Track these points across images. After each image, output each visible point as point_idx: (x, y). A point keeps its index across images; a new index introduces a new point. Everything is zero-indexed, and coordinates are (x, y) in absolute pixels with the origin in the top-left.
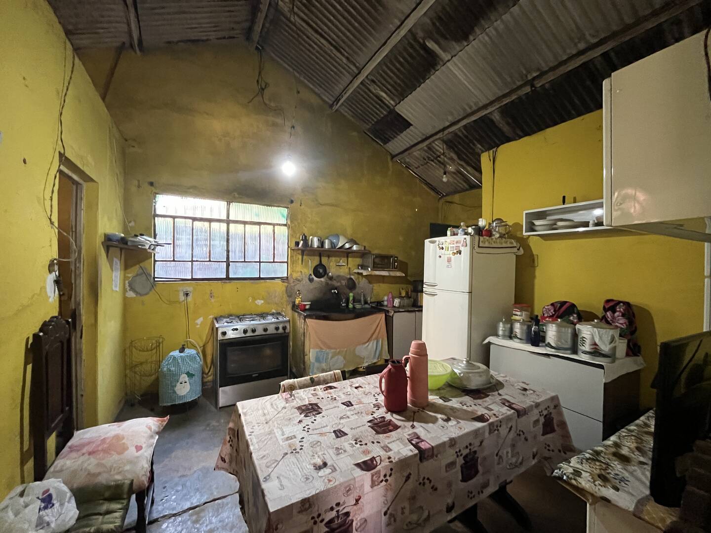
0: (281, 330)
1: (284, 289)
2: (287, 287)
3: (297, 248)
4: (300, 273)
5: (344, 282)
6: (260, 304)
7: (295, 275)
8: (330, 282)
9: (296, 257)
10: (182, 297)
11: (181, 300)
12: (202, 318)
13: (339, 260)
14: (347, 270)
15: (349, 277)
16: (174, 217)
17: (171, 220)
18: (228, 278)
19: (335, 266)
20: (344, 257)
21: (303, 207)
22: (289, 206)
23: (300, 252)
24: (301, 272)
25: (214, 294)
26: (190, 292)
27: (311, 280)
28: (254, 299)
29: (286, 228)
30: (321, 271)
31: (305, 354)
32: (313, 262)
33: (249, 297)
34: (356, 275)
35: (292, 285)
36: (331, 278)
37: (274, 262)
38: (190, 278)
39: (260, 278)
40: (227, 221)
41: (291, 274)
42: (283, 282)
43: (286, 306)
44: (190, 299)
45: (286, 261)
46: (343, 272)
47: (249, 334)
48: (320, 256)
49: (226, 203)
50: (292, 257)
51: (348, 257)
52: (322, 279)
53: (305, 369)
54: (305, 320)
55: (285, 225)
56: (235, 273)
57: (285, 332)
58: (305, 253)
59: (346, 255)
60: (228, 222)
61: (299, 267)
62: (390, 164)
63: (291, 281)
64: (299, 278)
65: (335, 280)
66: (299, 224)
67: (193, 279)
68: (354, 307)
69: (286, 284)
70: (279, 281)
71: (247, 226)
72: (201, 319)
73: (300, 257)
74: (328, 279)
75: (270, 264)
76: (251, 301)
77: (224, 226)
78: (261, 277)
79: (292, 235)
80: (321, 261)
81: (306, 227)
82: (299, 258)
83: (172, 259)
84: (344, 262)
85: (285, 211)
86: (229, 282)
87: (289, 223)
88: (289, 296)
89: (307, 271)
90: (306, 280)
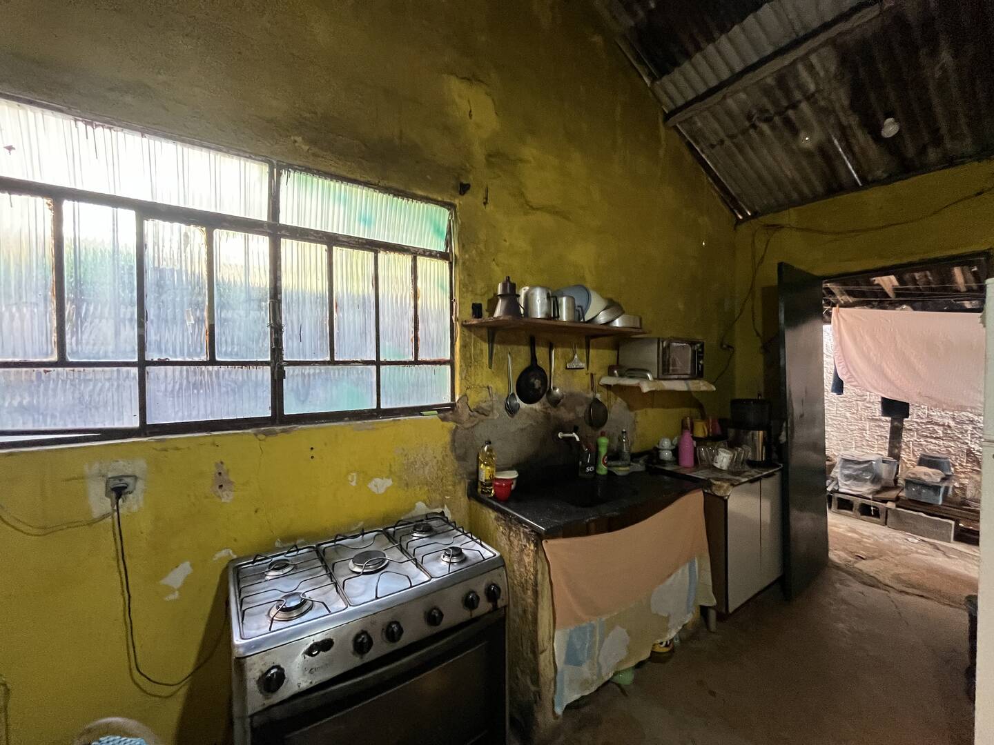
0: (484, 606)
1: (448, 438)
2: (454, 433)
3: (475, 322)
4: (485, 393)
5: (581, 411)
6: (382, 491)
7: (475, 399)
8: (552, 412)
9: (475, 348)
10: (99, 503)
11: (96, 513)
12: (187, 564)
13: (571, 355)
14: (587, 379)
15: (591, 395)
16: (56, 195)
17: (41, 205)
18: (278, 417)
19: (562, 368)
20: (581, 347)
21: (490, 208)
22: (456, 202)
23: (484, 332)
24: (488, 388)
25: (232, 478)
26: (136, 478)
27: (512, 410)
28: (366, 476)
29: (445, 265)
30: (537, 383)
31: (541, 648)
32: (516, 360)
33: (348, 473)
34: (605, 391)
35: (468, 425)
36: (556, 402)
37: (416, 362)
38: (136, 424)
39: (378, 413)
40: (269, 225)
41: (464, 396)
42: (444, 419)
43: (454, 486)
44: (133, 503)
45: (448, 357)
46: (579, 383)
47: (381, 648)
48: (532, 344)
49: (266, 168)
50: (464, 346)
51: (588, 347)
52: (536, 406)
53: (538, 694)
54: (538, 545)
55: (444, 256)
56: (303, 398)
57: (495, 608)
58: (497, 338)
59: (584, 341)
60: (275, 230)
61: (483, 375)
62: (662, 131)
63: (465, 414)
64: (483, 405)
65: (563, 405)
66: (481, 254)
67: (146, 429)
68: (610, 473)
69: (451, 425)
70: (432, 416)
71: (336, 250)
72: (185, 569)
73: (485, 346)
74: (548, 405)
75: (407, 369)
76: (354, 484)
77: (261, 244)
78: (382, 407)
79: (463, 285)
80: (534, 358)
81: (497, 265)
82: (482, 350)
83: (54, 358)
84: (581, 360)
85: (442, 216)
86: (283, 431)
87: (455, 250)
88: (461, 458)
89: (502, 386)
90: (499, 412)
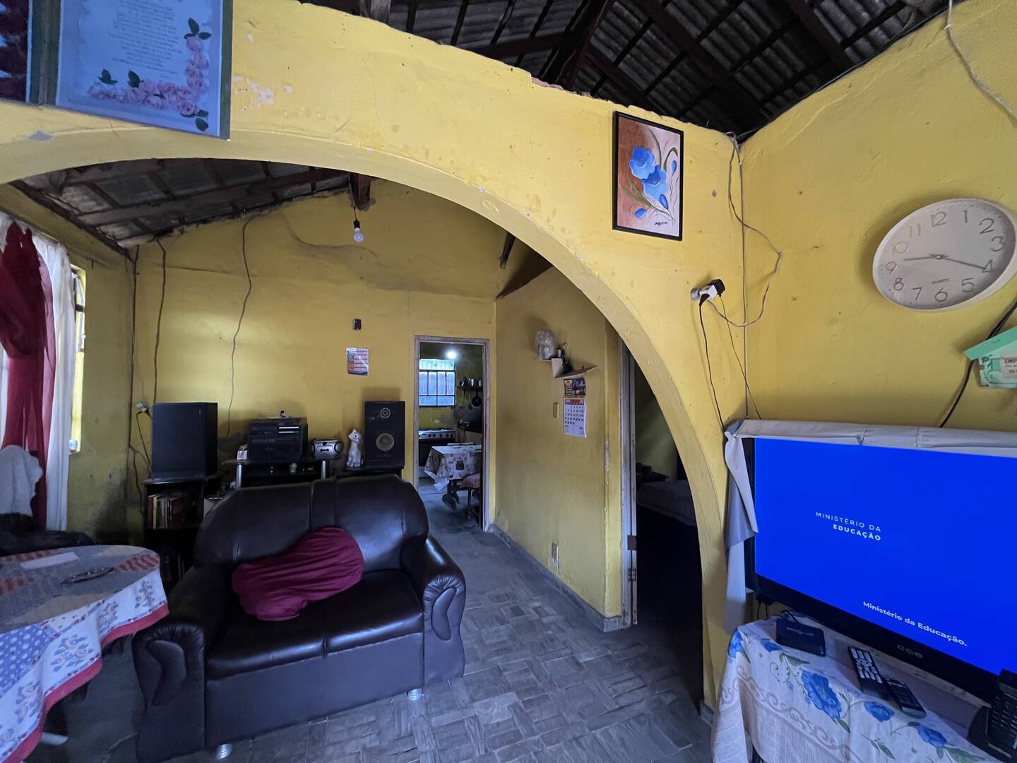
2: (454, 412)
3: (460, 386)
4: (463, 403)
6: (437, 422)
7: (459, 404)
9: (460, 392)
23: (463, 389)
27: (470, 408)
28: (433, 418)
29: (453, 373)
30: (477, 401)
32: (472, 395)
33: (430, 418)
35: (458, 411)
37: (446, 396)
39: (437, 406)
41: (457, 404)
42: (452, 409)
43: (454, 423)
45: (454, 395)
47: (432, 437)
48: (477, 392)
50: (457, 392)
52: (478, 407)
55: (453, 371)
56: (422, 402)
58: (466, 390)
61: (462, 399)
63: (457, 408)
64: (462, 406)
69: (454, 410)
70: (449, 408)
71: (429, 373)
73: (463, 392)
75: (444, 397)
76: (431, 420)
79: (458, 377)
80: (477, 394)
87: (457, 370)
88: (456, 418)
89: (468, 401)
90: (467, 408)
